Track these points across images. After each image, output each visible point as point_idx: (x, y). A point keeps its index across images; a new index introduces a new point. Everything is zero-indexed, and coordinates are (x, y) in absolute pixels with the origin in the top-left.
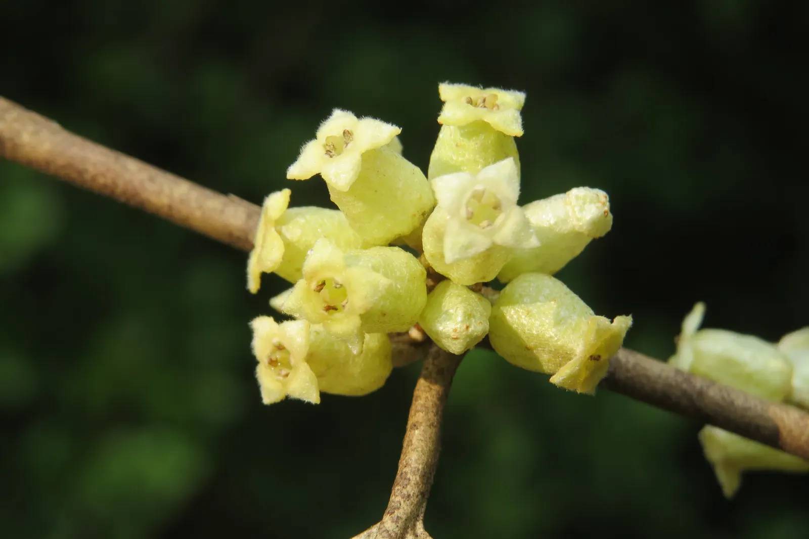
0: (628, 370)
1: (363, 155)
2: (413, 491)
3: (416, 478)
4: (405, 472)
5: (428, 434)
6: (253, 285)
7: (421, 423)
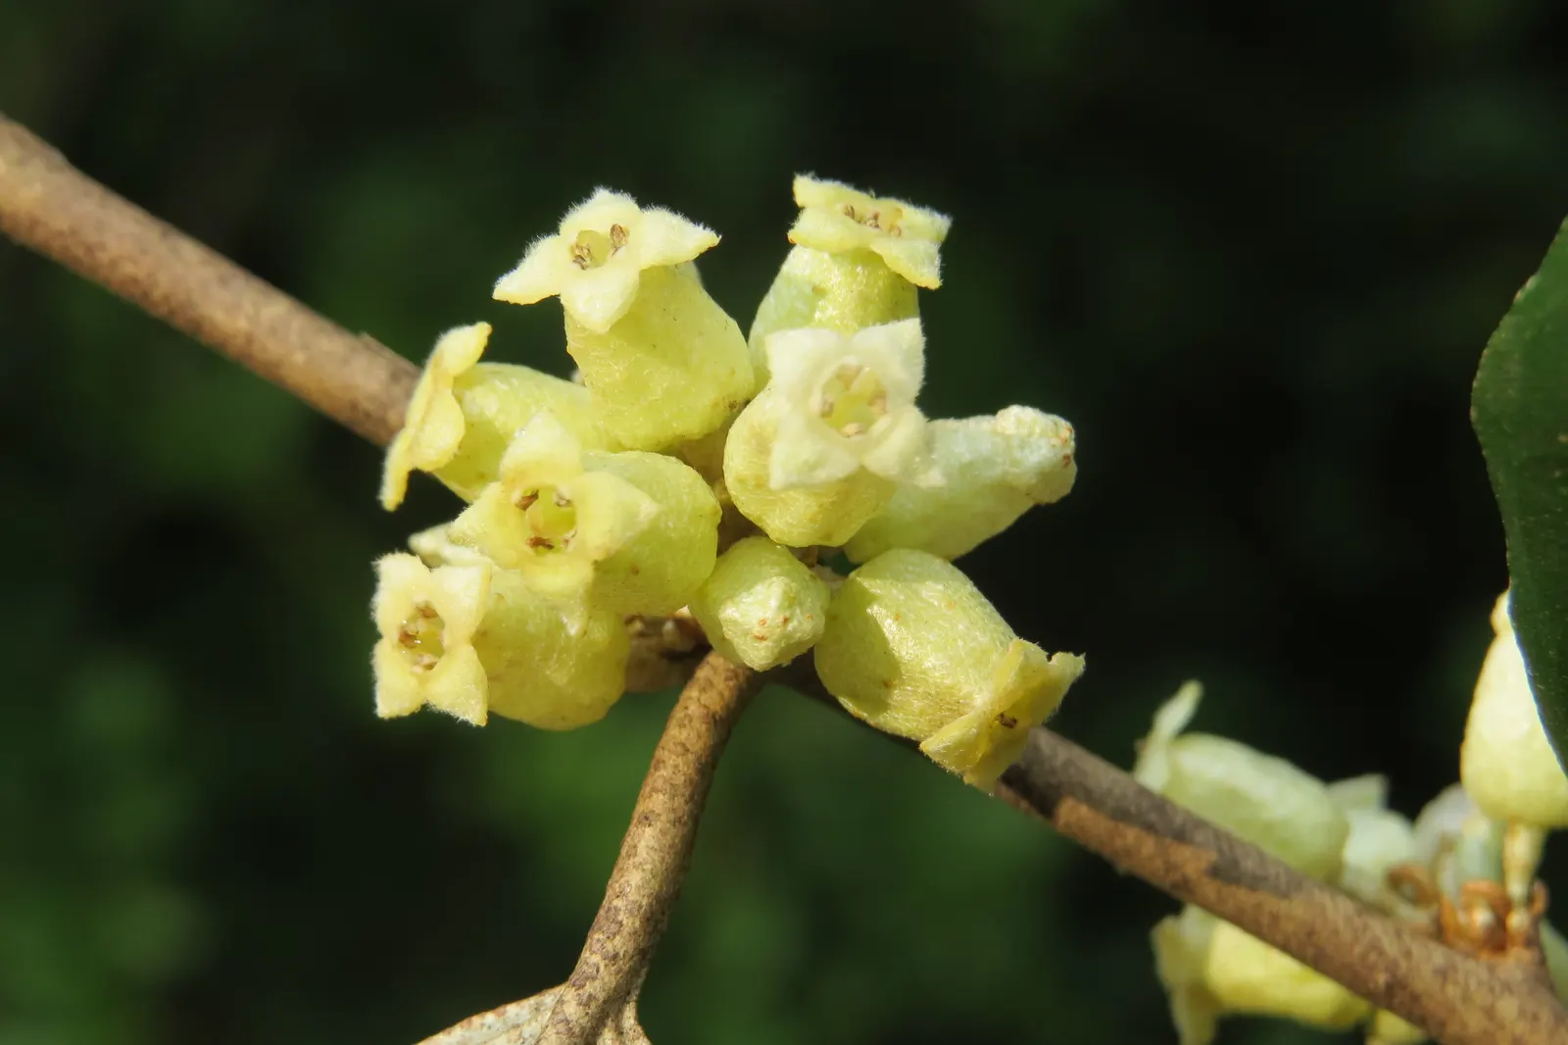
0: (1053, 772)
1: (643, 274)
2: (624, 949)
3: (633, 923)
4: (615, 908)
5: (669, 837)
6: (392, 494)
7: (659, 815)
